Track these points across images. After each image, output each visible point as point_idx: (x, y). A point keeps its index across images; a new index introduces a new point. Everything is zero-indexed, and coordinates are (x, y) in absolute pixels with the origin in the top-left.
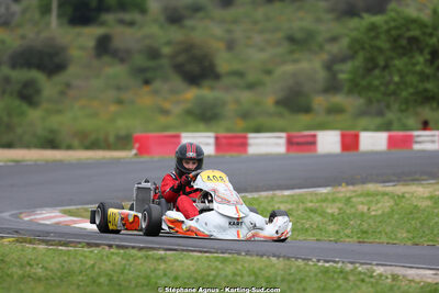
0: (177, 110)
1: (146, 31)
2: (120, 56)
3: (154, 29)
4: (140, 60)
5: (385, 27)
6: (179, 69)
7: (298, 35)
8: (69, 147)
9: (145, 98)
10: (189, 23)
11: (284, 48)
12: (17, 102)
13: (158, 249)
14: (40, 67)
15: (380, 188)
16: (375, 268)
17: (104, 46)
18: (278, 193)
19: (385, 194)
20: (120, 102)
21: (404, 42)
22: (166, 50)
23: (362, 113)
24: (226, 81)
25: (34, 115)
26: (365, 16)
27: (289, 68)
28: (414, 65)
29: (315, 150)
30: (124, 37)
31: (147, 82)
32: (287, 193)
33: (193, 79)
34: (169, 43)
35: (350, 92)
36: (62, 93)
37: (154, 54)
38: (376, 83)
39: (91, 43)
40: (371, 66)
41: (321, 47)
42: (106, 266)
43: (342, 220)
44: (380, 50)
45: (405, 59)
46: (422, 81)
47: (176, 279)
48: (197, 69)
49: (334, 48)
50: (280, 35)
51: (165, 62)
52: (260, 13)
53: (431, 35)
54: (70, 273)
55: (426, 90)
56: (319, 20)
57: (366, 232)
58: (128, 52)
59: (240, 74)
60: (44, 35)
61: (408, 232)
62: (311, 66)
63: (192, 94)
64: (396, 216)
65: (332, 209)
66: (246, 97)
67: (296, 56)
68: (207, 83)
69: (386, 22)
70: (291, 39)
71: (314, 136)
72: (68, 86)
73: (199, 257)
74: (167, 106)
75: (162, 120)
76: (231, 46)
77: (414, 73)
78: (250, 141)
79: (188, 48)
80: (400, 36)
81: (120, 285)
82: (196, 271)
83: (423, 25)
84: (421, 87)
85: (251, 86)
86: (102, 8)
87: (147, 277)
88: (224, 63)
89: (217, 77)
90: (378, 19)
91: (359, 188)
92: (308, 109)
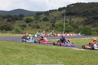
1: (33, 24)
2: (31, 26)
3: (34, 24)
4: (33, 26)
6: (36, 27)
9: (34, 30)
10: (37, 23)
12: (22, 30)
14: (24, 27)
17: (30, 25)
20: (31, 30)
25: (24, 31)
30: (31, 24)
37: (34, 26)
39: (28, 25)
45: (60, 27)
48: (38, 27)
49: (50, 26)
52: (44, 22)
59: (42, 28)
60: (24, 24)
62: (48, 27)
63: (38, 30)
70: (46, 25)
72: (26, 28)
75: (35, 32)
76: (41, 25)
79: (37, 25)
85: (43, 29)
86: (29, 22)
88: (40, 27)
92: (48, 31)
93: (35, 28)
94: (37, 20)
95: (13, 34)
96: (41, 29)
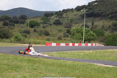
0: (45, 39)
1: (40, 29)
2: (37, 32)
3: (41, 29)
4: (40, 33)
6: (45, 34)
7: (60, 30)
9: (40, 37)
10: (46, 28)
11: (58, 32)
12: (24, 37)
14: (27, 33)
17: (35, 31)
20: (37, 38)
22: (43, 31)
24: (50, 36)
25: (26, 39)
30: (38, 29)
33: (47, 35)
36: (30, 36)
37: (41, 32)
39: (33, 30)
41: (63, 31)
45: (78, 34)
48: (47, 34)
49: (64, 32)
51: (43, 33)
52: (55, 27)
56: (62, 28)
58: (38, 31)
59: (53, 35)
60: (27, 29)
62: (62, 34)
63: (46, 37)
66: (53, 37)
67: (60, 33)
70: (59, 30)
72: (30, 35)
74: (43, 38)
76: (51, 31)
78: (61, 44)
79: (46, 31)
85: (54, 36)
86: (35, 26)
88: (50, 34)
92: (61, 40)
93: (43, 35)
94: (46, 24)
95: (11, 43)
96: (51, 37)
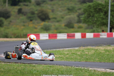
0: (39, 27)
1: (31, 7)
2: (24, 14)
3: (33, 7)
4: (29, 15)
5: (93, 6)
6: (39, 17)
7: (70, 8)
8: (11, 38)
9: (31, 25)
13: (33, 64)
14: (4, 17)
15: (91, 47)
16: (89, 68)
17: (20, 11)
18: (65, 49)
19: (92, 49)
20: (24, 26)
21: (97, 10)
22: (36, 12)
23: (87, 28)
24: (52, 20)
25: (2, 29)
26: (88, 3)
27: (68, 17)
28: (100, 15)
29: (74, 38)
30: (25, 9)
31: (31, 20)
32: (67, 49)
33: (43, 20)
34: (37, 10)
35: (84, 23)
37: (33, 13)
38: (90, 20)
40: (89, 16)
41: (76, 11)
42: (20, 68)
43: (81, 56)
44: (91, 12)
46: (102, 20)
47: (38, 71)
48: (44, 17)
49: (80, 11)
50: (66, 8)
53: (105, 8)
54: (10, 70)
55: (103, 22)
56: (76, 4)
57: (88, 59)
58: (27, 13)
59: (56, 18)
60: (4, 8)
61: (99, 59)
62: (74, 16)
63: (43, 23)
64: (95, 55)
65: (79, 53)
66: (57, 24)
67: (70, 13)
68: (47, 21)
69: (93, 5)
70: (69, 9)
71: (74, 34)
72: (11, 22)
73: (44, 66)
74: (36, 27)
75: (35, 30)
76: (53, 11)
77: (100, 18)
78: (58, 36)
79: (42, 12)
80: (97, 8)
81: (23, 73)
82: (43, 69)
83: (102, 5)
84: (102, 21)
85: (58, 21)
86: (19, 1)
87: (30, 71)
88: (51, 15)
89: (49, 19)
90: (91, 4)
91: (86, 48)
92: (73, 27)
93: (36, 20)
